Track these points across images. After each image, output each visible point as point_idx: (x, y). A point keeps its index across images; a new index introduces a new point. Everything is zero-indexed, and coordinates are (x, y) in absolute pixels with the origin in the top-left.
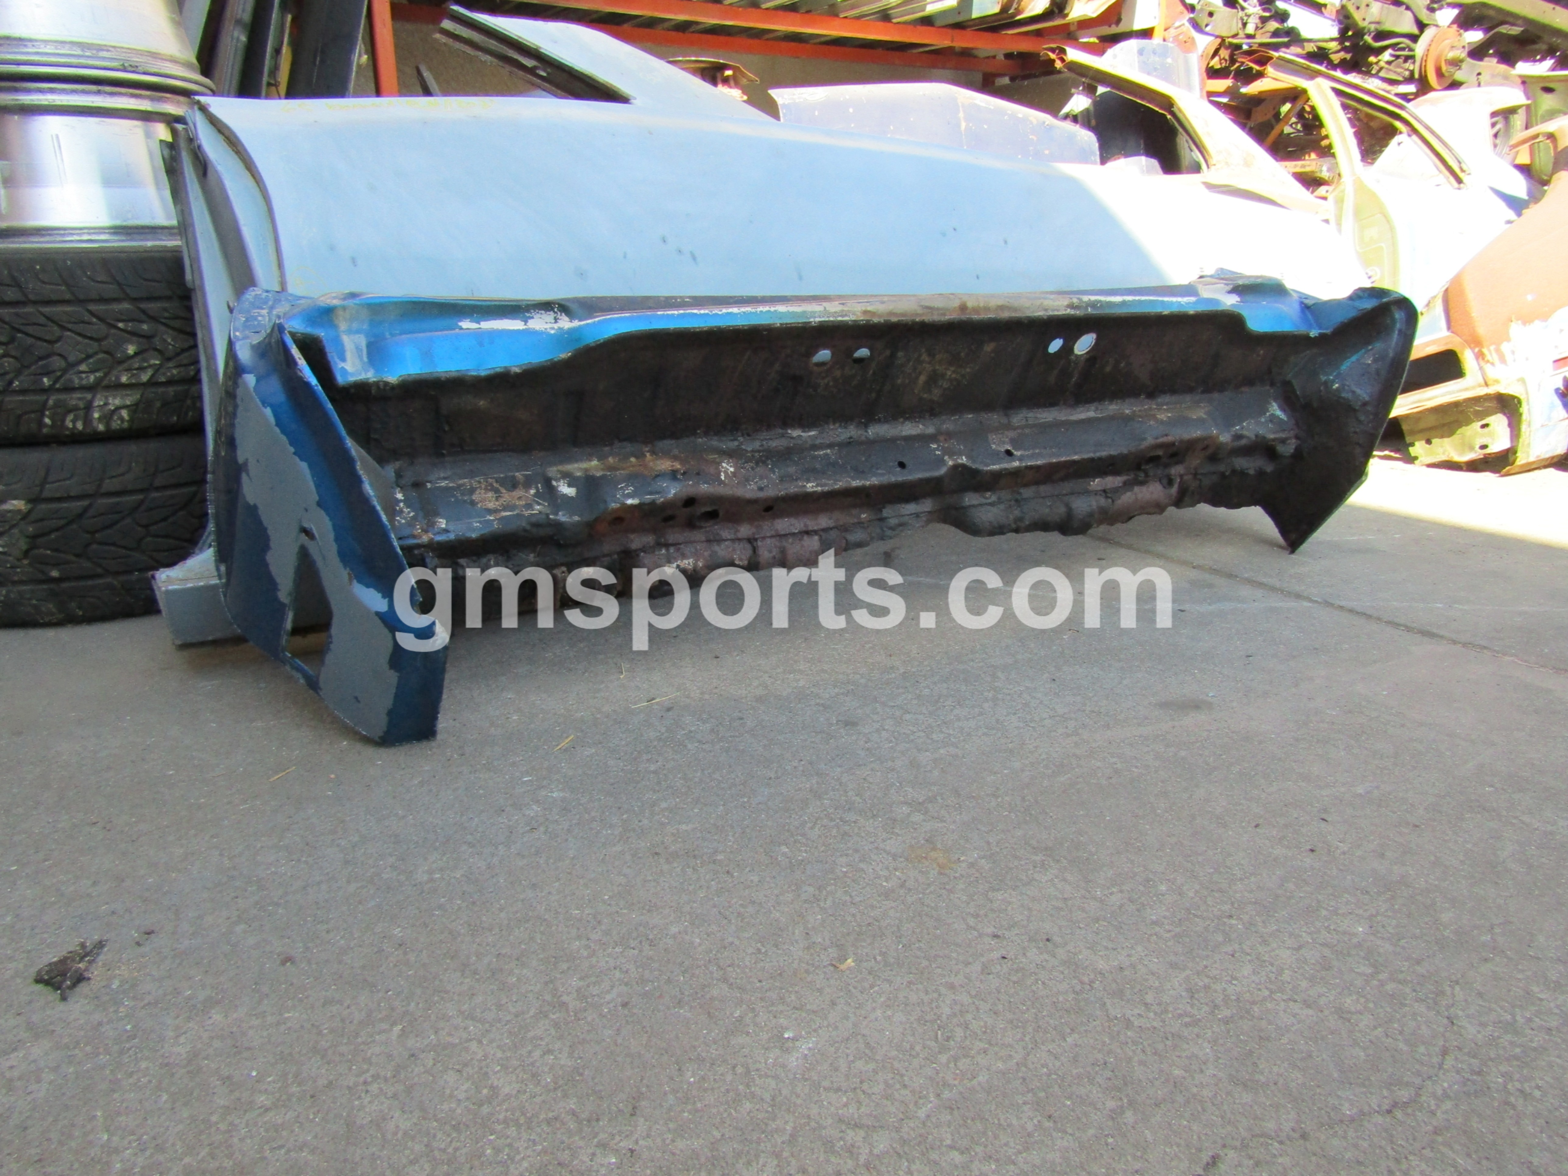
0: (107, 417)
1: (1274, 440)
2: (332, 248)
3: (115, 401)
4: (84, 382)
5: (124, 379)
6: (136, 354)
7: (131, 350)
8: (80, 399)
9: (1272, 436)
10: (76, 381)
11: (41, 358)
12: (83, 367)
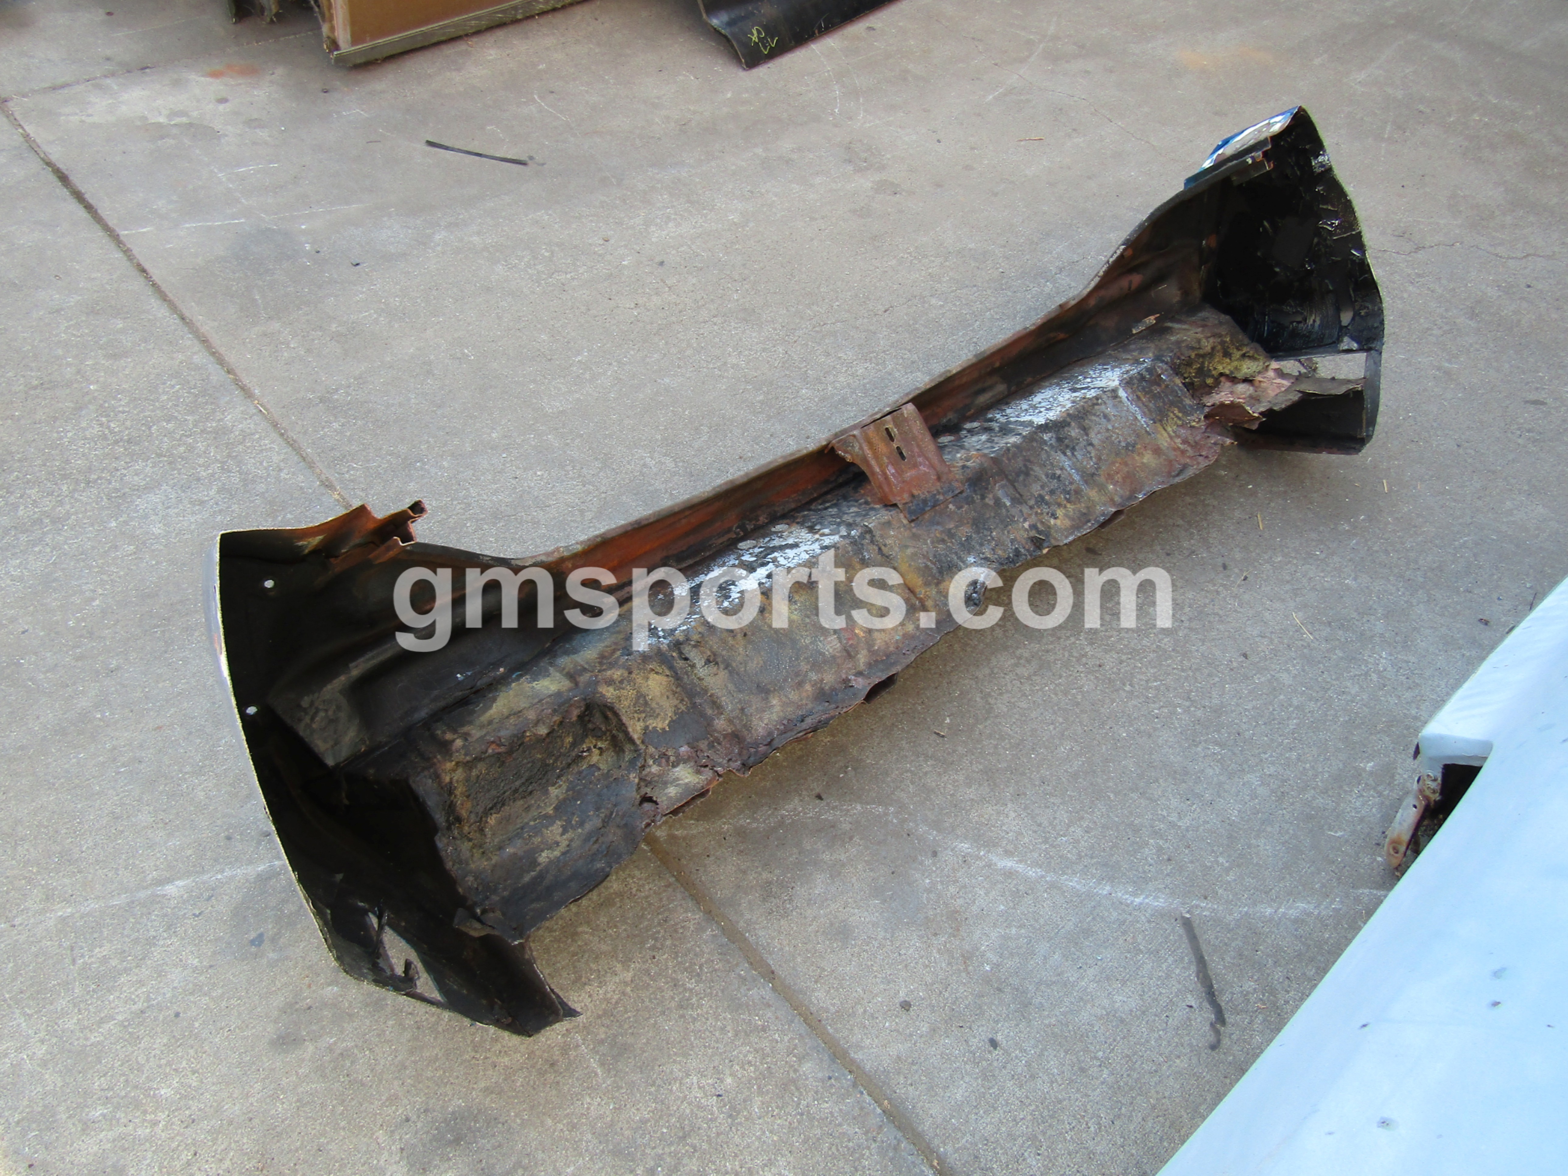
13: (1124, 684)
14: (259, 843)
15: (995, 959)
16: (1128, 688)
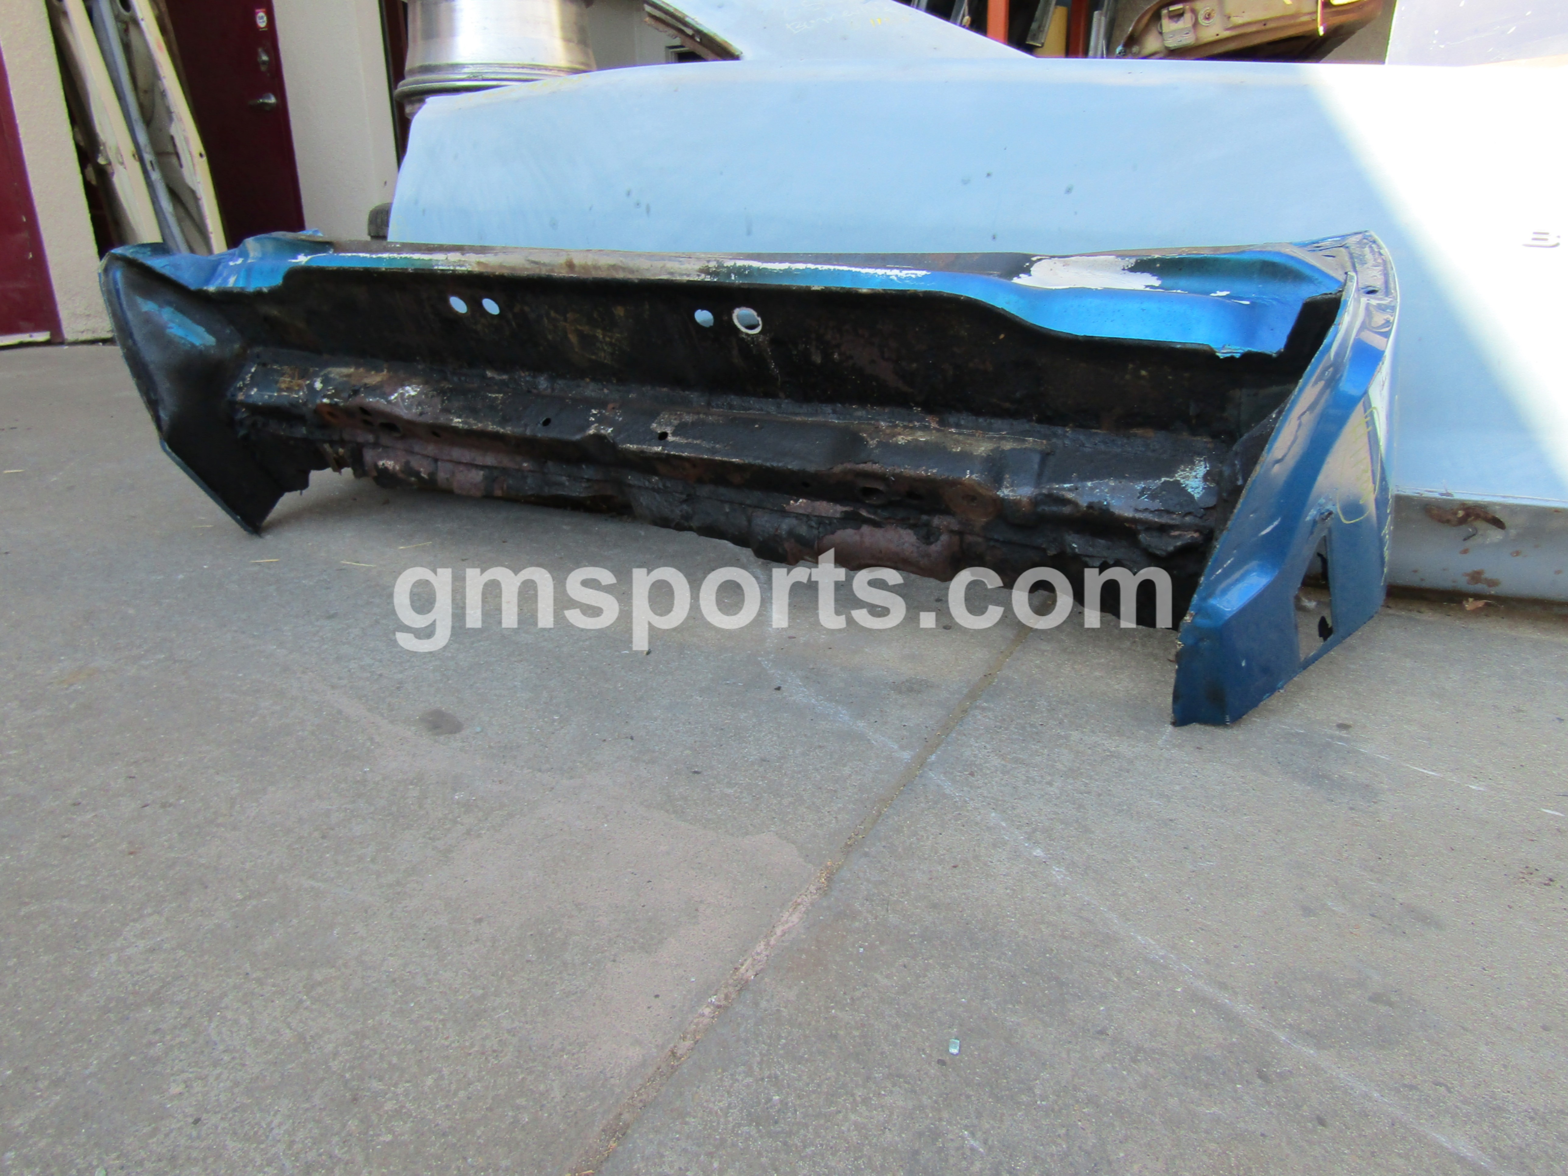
1: (1134, 521)
9: (1129, 514)
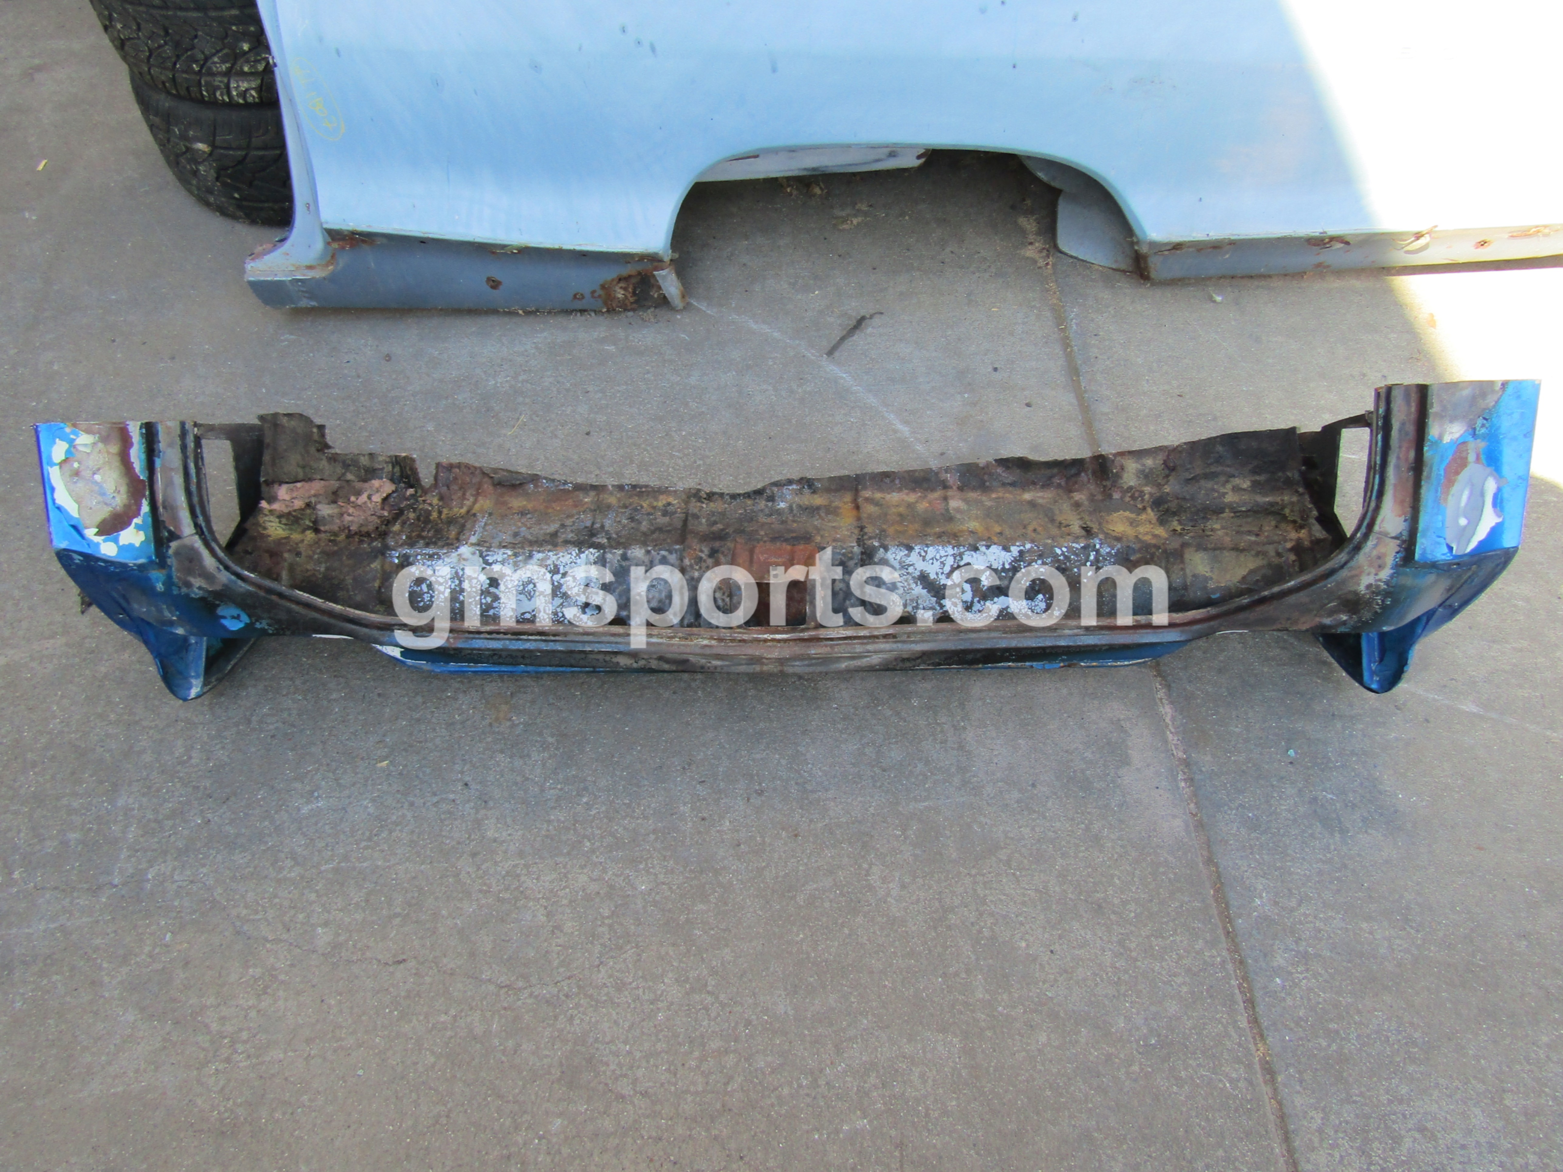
0: (243, 94)
2: (321, 40)
3: (244, 85)
4: (220, 69)
5: (246, 69)
6: (250, 50)
7: (246, 47)
8: (220, 82)
10: (215, 69)
11: (187, 50)
12: (216, 59)
13: (699, 466)
14: (1404, 704)
15: (958, 397)
16: (700, 462)
